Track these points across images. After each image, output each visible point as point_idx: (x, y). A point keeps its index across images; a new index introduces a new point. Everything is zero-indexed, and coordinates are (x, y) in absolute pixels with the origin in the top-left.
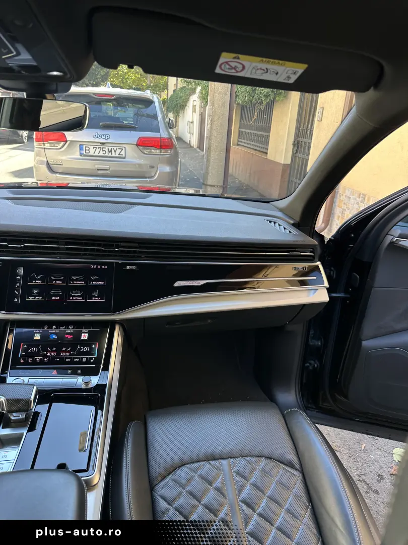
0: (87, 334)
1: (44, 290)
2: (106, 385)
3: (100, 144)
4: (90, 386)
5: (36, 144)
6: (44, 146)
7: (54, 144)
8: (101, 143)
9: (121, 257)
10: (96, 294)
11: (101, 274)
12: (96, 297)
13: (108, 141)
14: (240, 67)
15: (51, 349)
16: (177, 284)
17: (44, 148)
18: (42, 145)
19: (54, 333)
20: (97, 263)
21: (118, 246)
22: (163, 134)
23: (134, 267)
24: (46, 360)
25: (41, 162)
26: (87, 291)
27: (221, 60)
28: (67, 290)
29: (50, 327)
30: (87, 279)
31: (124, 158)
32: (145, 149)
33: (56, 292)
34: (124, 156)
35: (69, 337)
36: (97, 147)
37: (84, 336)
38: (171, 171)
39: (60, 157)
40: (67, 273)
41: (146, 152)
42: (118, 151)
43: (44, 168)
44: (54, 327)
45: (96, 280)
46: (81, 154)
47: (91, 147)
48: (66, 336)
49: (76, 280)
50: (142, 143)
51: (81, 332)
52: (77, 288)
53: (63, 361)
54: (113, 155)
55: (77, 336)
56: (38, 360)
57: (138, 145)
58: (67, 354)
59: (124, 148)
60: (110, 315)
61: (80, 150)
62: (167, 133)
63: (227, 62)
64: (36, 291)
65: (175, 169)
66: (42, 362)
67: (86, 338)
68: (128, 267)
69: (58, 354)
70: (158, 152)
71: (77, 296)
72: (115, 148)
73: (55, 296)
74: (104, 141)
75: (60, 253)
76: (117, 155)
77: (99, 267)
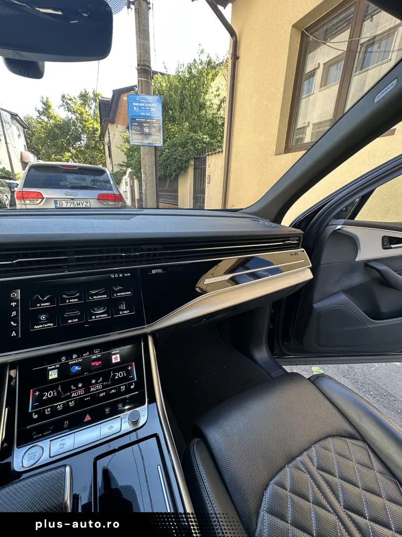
0: (118, 356)
1: (56, 314)
6: (25, 202)
8: (71, 199)
10: (123, 307)
11: (125, 284)
12: (124, 310)
15: (76, 386)
17: (25, 204)
18: (23, 202)
19: (76, 364)
21: (136, 251)
22: (115, 192)
24: (72, 404)
29: (69, 358)
30: (109, 291)
32: (104, 201)
33: (72, 314)
34: (89, 207)
35: (97, 364)
36: (68, 201)
41: (105, 204)
44: (74, 356)
45: (120, 291)
46: (56, 207)
48: (93, 364)
49: (96, 294)
50: (102, 198)
52: (99, 304)
53: (95, 398)
54: (81, 206)
55: (107, 360)
56: (60, 408)
58: (99, 387)
59: (89, 202)
60: (143, 328)
62: (118, 192)
64: (43, 317)
69: (87, 390)
71: (100, 314)
72: (82, 202)
73: (72, 318)
74: (73, 197)
75: (68, 266)
76: (84, 206)
77: (121, 275)
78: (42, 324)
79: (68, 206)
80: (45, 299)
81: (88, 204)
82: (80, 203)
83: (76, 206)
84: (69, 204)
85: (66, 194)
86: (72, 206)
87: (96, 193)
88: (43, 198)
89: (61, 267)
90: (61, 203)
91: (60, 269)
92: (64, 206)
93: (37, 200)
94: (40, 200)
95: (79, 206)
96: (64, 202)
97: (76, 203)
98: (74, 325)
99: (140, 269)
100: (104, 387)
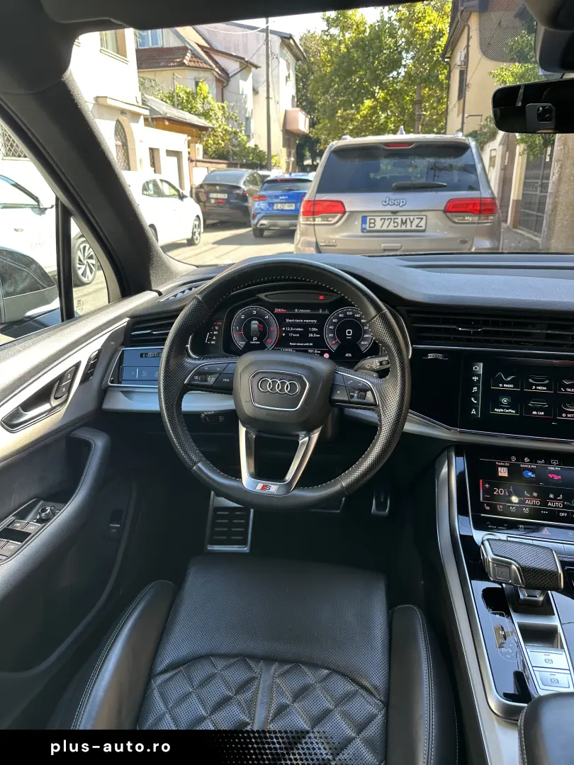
1: (518, 400)
3: (390, 214)
5: (301, 220)
6: (314, 221)
7: (327, 218)
8: (392, 212)
13: (401, 209)
15: (532, 494)
17: (314, 225)
18: (311, 219)
19: (528, 469)
22: (484, 193)
24: (526, 511)
25: (310, 243)
28: (557, 401)
29: (520, 459)
31: (424, 231)
32: (456, 216)
33: (538, 404)
34: (423, 228)
35: (556, 477)
36: (386, 218)
38: (492, 246)
39: (331, 236)
40: (555, 375)
41: (457, 221)
42: (416, 222)
43: (313, 250)
44: (527, 460)
46: (363, 230)
48: (551, 476)
49: (571, 386)
50: (454, 208)
53: (554, 516)
54: (409, 227)
55: (569, 478)
57: (446, 211)
58: (559, 504)
59: (424, 217)
61: (362, 223)
62: (489, 191)
64: (505, 400)
65: (497, 244)
66: (520, 514)
69: (544, 503)
70: (476, 219)
72: (412, 218)
73: (537, 410)
74: (397, 208)
76: (414, 227)
78: (503, 408)
79: (384, 228)
80: (509, 379)
81: (423, 223)
82: (408, 221)
83: (399, 228)
84: (387, 222)
85: (386, 203)
86: (391, 227)
87: (442, 198)
88: (344, 212)
90: (372, 221)
92: (378, 227)
93: (334, 217)
94: (339, 215)
95: (404, 228)
96: (378, 219)
97: (399, 221)
100: (565, 507)
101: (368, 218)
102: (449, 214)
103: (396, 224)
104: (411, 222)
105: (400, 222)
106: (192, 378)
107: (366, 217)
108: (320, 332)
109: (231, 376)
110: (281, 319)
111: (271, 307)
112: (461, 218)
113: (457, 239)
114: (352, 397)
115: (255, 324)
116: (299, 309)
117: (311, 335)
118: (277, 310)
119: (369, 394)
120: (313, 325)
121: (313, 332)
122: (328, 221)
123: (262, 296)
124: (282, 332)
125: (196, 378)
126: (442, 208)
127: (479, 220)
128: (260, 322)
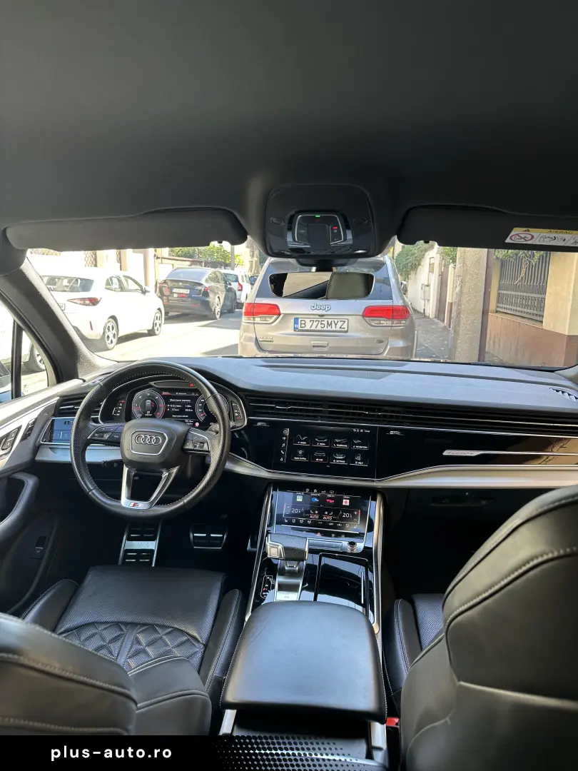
0: (348, 501)
1: (309, 452)
2: (372, 548)
3: (318, 317)
4: (355, 551)
5: (244, 318)
6: (254, 320)
7: (265, 318)
8: (319, 315)
9: (383, 422)
10: (359, 458)
11: (364, 438)
12: (358, 461)
13: (328, 313)
14: (530, 237)
15: (314, 511)
16: (446, 453)
17: (254, 323)
18: (252, 319)
19: (315, 496)
20: (360, 427)
21: (379, 411)
22: (397, 302)
23: (398, 433)
24: (309, 522)
25: (250, 339)
26: (350, 455)
27: (512, 233)
28: (331, 452)
29: (312, 490)
30: (350, 442)
31: (347, 332)
32: (373, 320)
33: (320, 454)
34: (346, 329)
35: (331, 501)
36: (315, 320)
37: (346, 502)
38: (406, 345)
39: (270, 333)
40: (331, 436)
41: (373, 324)
42: (340, 324)
43: (252, 345)
44: (315, 491)
45: (359, 444)
46: (295, 329)
47: (308, 321)
48: (328, 500)
49: (339, 443)
50: (370, 313)
51: (341, 499)
52: (340, 451)
53: (325, 525)
54: (334, 329)
55: (339, 501)
56: (301, 522)
57: (364, 316)
58: (330, 518)
59: (346, 321)
60: (373, 481)
61: (295, 323)
62: (401, 301)
63: (517, 235)
64: (300, 452)
65: (410, 344)
66: (305, 524)
67: (348, 504)
68: (392, 433)
69: (321, 517)
70: (389, 323)
71: (339, 460)
72: (336, 321)
73: (319, 458)
74: (324, 312)
75: (322, 417)
76: (338, 329)
77: (362, 431)
78: (299, 457)
79: (313, 328)
80: (304, 439)
81: (345, 326)
82: (333, 323)
83: (325, 329)
84: (315, 324)
85: (313, 308)
86: (319, 328)
87: (360, 305)
88: (279, 314)
89: (316, 416)
90: (303, 322)
91: (315, 417)
92: (308, 327)
93: (271, 318)
94: (275, 317)
95: (329, 328)
97: (325, 323)
98: (318, 463)
99: (380, 428)
100: (333, 519)
101: (300, 320)
102: (367, 319)
103: (323, 326)
104: (336, 325)
105: (326, 325)
106: (94, 435)
107: (298, 318)
108: (193, 408)
109: (120, 434)
110: (166, 399)
111: (160, 390)
112: (378, 322)
113: (374, 339)
114: (195, 446)
115: (148, 402)
116: (178, 392)
117: (186, 410)
118: (164, 393)
119: (206, 445)
120: (189, 404)
121: (189, 408)
122: (265, 320)
123: (152, 383)
124: (167, 408)
125: (96, 435)
126: (361, 314)
127: (392, 323)
128: (152, 401)
